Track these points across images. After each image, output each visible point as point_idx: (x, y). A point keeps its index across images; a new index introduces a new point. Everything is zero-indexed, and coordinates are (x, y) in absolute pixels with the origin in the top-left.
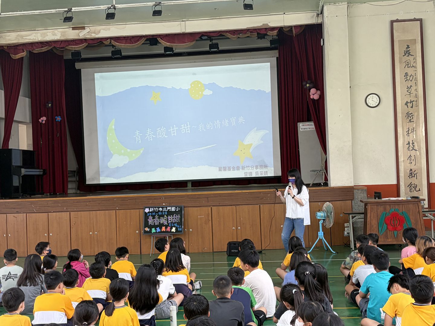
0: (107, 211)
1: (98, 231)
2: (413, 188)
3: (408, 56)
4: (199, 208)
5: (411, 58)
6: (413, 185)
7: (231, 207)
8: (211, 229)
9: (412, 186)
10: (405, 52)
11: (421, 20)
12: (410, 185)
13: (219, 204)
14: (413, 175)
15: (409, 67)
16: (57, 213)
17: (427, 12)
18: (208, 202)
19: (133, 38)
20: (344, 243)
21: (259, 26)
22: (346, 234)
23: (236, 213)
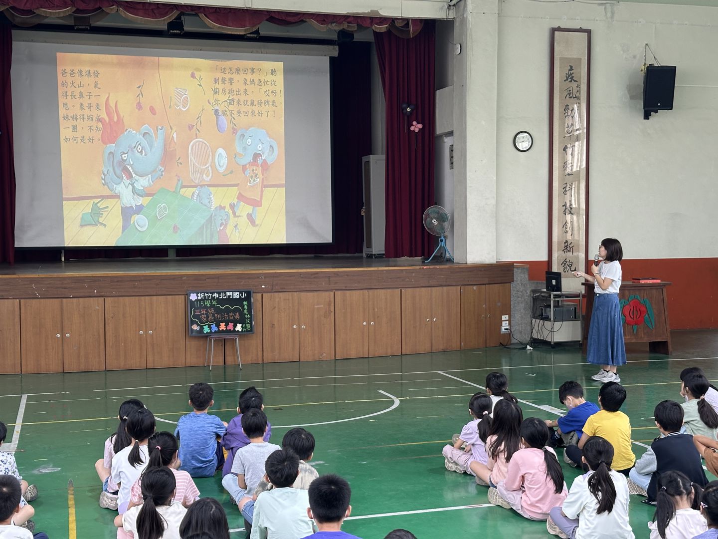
0: (170, 296)
1: (154, 328)
2: (568, 267)
3: (571, 81)
4: (315, 293)
5: (574, 85)
6: (568, 263)
7: (362, 291)
8: (333, 324)
9: (566, 264)
10: (567, 76)
11: (589, 32)
12: (565, 262)
13: (346, 287)
14: (569, 249)
15: (571, 97)
16: (81, 299)
17: (597, 20)
18: (330, 284)
19: (158, 8)
20: (501, 343)
21: (365, 13)
22: (503, 330)
23: (369, 301)
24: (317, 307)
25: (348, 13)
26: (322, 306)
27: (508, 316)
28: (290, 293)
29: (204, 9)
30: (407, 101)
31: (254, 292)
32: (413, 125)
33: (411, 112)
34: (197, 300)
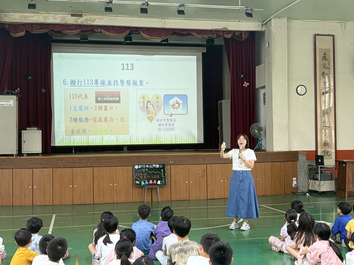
0: (125, 167)
1: (117, 182)
2: (326, 153)
3: (325, 60)
4: (197, 166)
5: (327, 62)
8: (206, 181)
9: (325, 152)
10: (323, 57)
11: (333, 36)
12: (324, 151)
13: (212, 162)
14: (326, 144)
15: (325, 68)
16: (82, 168)
17: (337, 30)
18: (204, 161)
19: (120, 29)
20: (292, 192)
21: (221, 29)
22: (294, 185)
23: (224, 170)
24: (198, 172)
25: (212, 29)
26: (200, 172)
27: (296, 178)
28: (184, 165)
29: (142, 29)
30: (241, 72)
31: (166, 165)
32: (244, 84)
33: (243, 77)
34: (138, 169)
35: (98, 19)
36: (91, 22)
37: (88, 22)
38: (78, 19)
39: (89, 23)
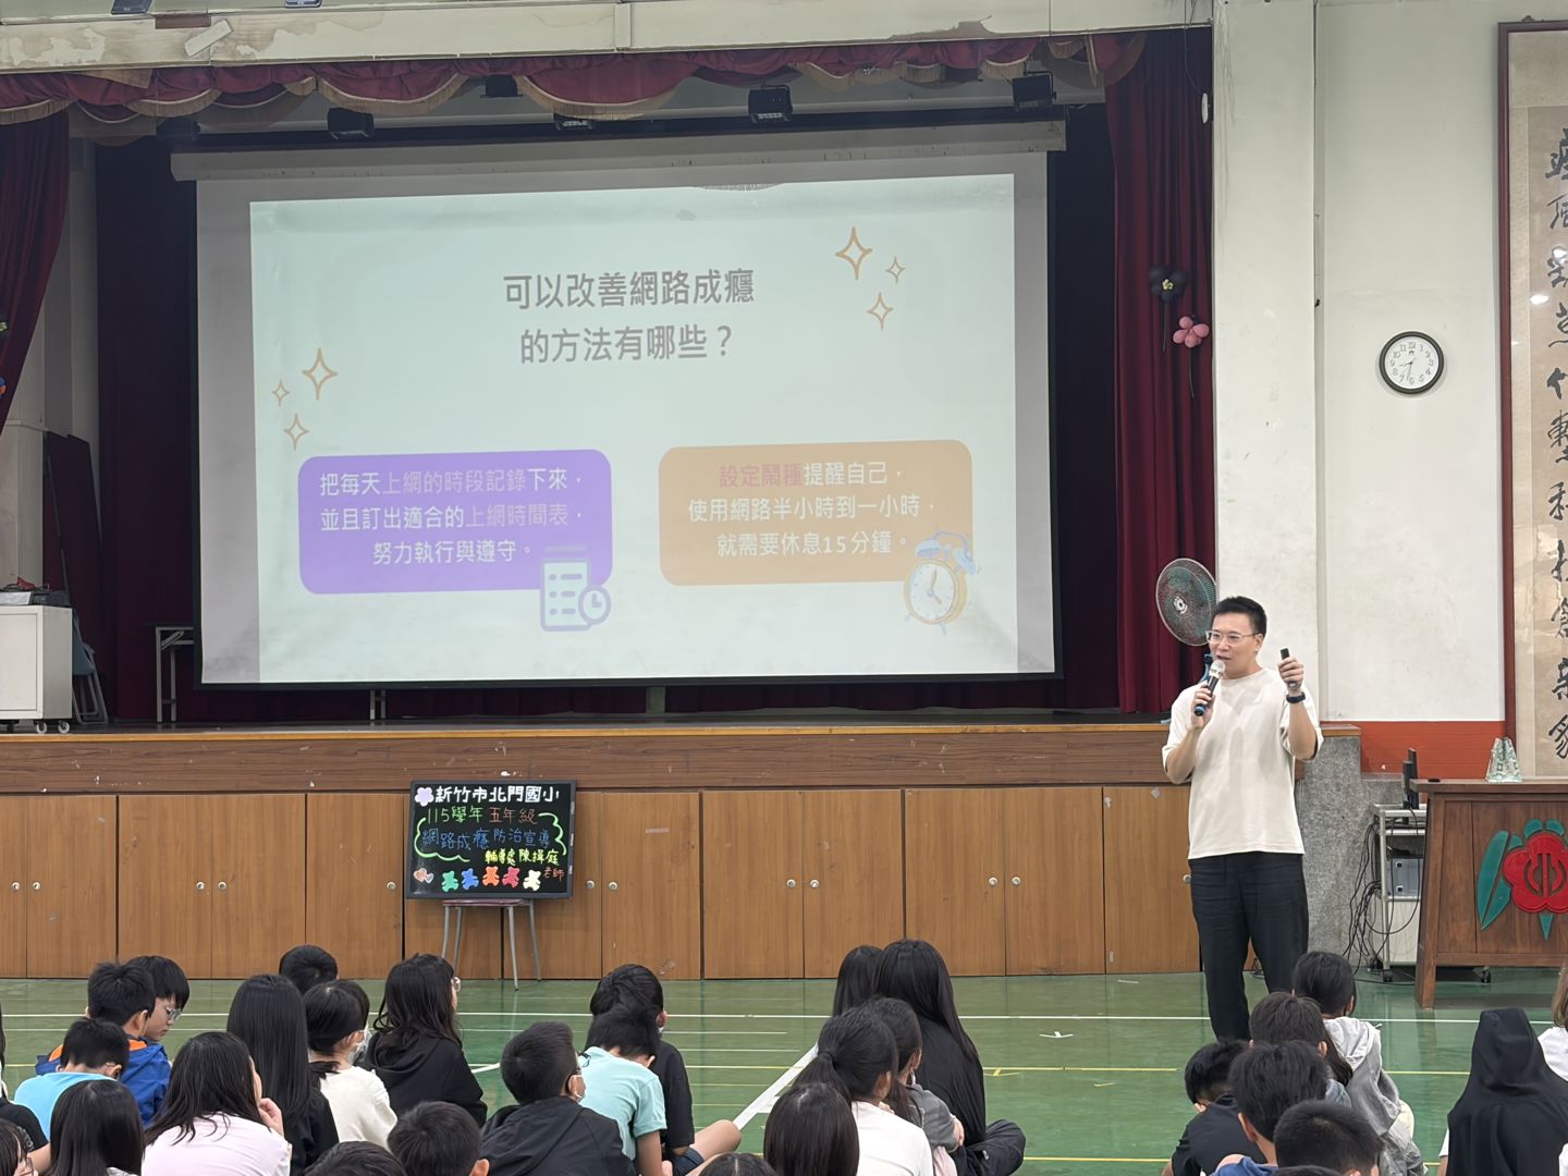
1: (231, 877)
2: (1567, 741)
4: (649, 795)
7: (782, 792)
8: (697, 883)
9: (1566, 734)
10: (1556, 161)
13: (735, 780)
18: (688, 772)
19: (411, 72)
21: (945, 32)
23: (804, 821)
24: (652, 831)
25: (895, 37)
26: (667, 830)
29: (528, 64)
31: (578, 789)
32: (1181, 328)
33: (1175, 295)
34: (432, 805)
35: (289, 28)
36: (251, 46)
37: (239, 48)
38: (190, 37)
39: (243, 53)
